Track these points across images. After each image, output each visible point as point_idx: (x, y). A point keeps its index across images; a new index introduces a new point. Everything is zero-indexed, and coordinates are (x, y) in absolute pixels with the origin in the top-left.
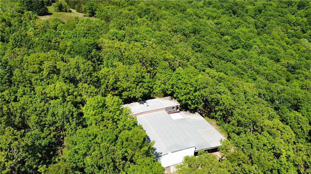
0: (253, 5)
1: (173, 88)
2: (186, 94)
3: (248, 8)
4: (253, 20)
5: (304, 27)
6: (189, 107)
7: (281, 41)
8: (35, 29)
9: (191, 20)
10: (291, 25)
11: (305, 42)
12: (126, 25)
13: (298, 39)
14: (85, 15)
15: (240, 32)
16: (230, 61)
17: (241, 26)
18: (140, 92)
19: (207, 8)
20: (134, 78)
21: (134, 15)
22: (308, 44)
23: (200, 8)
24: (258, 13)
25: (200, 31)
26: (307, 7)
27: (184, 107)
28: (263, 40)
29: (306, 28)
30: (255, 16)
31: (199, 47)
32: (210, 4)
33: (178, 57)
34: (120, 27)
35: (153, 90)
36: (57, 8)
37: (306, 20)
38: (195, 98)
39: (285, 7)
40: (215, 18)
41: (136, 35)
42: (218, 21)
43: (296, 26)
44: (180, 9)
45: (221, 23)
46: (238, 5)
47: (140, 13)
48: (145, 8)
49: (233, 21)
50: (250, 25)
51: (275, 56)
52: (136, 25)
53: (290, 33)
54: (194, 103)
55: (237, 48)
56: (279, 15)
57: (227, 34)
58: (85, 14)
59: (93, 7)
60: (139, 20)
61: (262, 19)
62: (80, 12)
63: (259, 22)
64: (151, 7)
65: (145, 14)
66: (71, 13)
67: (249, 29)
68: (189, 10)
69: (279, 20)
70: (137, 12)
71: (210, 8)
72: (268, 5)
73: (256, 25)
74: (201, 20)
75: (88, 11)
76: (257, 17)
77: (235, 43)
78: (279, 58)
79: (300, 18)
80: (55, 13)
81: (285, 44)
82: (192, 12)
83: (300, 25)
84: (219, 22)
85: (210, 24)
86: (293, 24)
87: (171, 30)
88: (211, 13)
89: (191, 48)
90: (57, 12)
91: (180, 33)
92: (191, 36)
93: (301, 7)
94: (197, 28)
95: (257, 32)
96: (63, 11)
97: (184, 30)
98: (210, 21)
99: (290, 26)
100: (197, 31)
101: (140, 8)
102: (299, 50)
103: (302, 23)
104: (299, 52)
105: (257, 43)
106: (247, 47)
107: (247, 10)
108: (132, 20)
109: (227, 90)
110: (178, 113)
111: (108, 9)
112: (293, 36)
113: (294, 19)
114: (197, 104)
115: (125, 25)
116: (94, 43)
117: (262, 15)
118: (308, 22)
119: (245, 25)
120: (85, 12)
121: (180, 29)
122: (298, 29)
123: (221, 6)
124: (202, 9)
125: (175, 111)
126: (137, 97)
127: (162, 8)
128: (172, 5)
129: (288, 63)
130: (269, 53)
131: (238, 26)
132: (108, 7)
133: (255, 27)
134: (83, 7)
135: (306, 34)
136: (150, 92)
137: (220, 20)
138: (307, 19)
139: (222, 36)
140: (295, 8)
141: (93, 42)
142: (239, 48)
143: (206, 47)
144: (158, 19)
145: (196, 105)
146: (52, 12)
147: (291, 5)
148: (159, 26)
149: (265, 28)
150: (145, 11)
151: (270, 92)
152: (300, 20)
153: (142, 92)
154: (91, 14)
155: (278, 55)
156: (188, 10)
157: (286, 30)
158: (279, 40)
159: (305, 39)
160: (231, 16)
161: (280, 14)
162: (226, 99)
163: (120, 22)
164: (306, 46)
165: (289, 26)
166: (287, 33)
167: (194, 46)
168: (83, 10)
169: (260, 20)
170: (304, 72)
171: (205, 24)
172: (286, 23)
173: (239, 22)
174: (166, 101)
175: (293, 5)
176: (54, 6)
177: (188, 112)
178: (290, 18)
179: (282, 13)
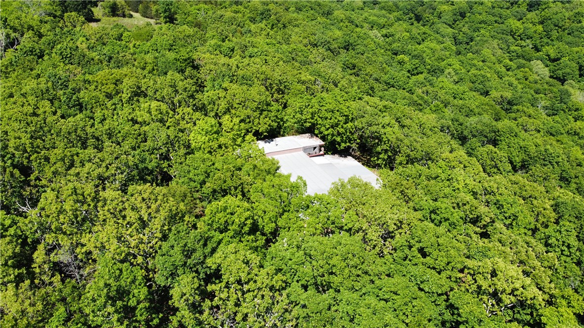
0: (451, 4)
1: (312, 119)
2: (332, 127)
3: (442, 10)
4: (450, 30)
5: (538, 42)
6: (337, 146)
7: (497, 65)
8: (87, 40)
9: (340, 29)
10: (515, 39)
11: (539, 66)
12: (233, 36)
13: (526, 62)
14: (158, 21)
15: (426, 49)
16: (404, 89)
17: (429, 39)
18: (266, 124)
19: (369, 11)
20: (256, 103)
21: (244, 20)
22: (543, 69)
23: (356, 11)
24: (460, 18)
25: (355, 46)
26: (544, 7)
27: (331, 148)
28: (465, 62)
29: (540, 42)
30: (453, 24)
31: (354, 69)
32: (374, 4)
33: (319, 79)
34: (223, 39)
35: (283, 124)
36: (107, 10)
37: (542, 29)
38: (346, 131)
39: (505, 6)
40: (384, 27)
41: (251, 49)
42: (388, 31)
43: (524, 40)
44: (321, 11)
45: (393, 35)
46: (424, 5)
47: (252, 18)
48: (261, 8)
49: (415, 31)
50: (445, 39)
51: (481, 86)
52: (249, 35)
53: (513, 52)
54: (346, 140)
55: (418, 74)
56: (496, 22)
57: (403, 53)
58: (156, 20)
59: (170, 7)
60: (253, 27)
61: (465, 29)
62: (147, 17)
63: (461, 33)
64: (271, 6)
65: (262, 19)
66: (132, 19)
67: (443, 45)
68: (338, 13)
69: (496, 29)
70: (249, 15)
71: (375, 11)
72: (476, 3)
73: (455, 40)
74: (358, 30)
75: (162, 15)
76: (458, 25)
77: (414, 65)
78: (488, 89)
79: (531, 25)
80: (105, 19)
81: (504, 69)
82: (343, 15)
83: (531, 38)
84: (389, 33)
85: (374, 37)
86: (519, 36)
87: (308, 43)
88: (375, 18)
89: (340, 69)
90: (108, 16)
91: (323, 47)
92: (342, 53)
93: (534, 6)
94: (350, 41)
95: (455, 49)
96: (118, 16)
97: (329, 42)
98: (374, 31)
99: (514, 41)
100: (351, 45)
101: (253, 9)
102: (526, 79)
103: (535, 35)
104: (527, 82)
105: (454, 67)
106: (435, 71)
107: (441, 13)
108: (242, 27)
109: (393, 121)
110: (322, 157)
111: (198, 10)
112: (518, 57)
113: (520, 27)
114: (349, 142)
115: (231, 35)
116: (189, 58)
117: (466, 22)
118: (545, 33)
119: (436, 39)
120: (157, 16)
121: (323, 41)
122: (528, 46)
123: (394, 7)
124: (361, 12)
125: (317, 154)
126: (260, 131)
127: (289, 10)
128: (308, 4)
129: (501, 97)
130: (472, 82)
131: (423, 41)
132: (197, 7)
133: (454, 43)
134: (154, 8)
135: (541, 53)
136: (279, 127)
137: (391, 30)
138: (543, 27)
139: (393, 56)
140: (524, 9)
141: (187, 56)
142: (422, 73)
143: (364, 68)
144: (285, 27)
145: (348, 144)
146: (99, 17)
147: (516, 3)
148: (287, 36)
149: (472, 43)
150: (262, 14)
151: (459, 124)
152: (532, 28)
153: (268, 123)
154: (168, 19)
155: (487, 84)
156: (336, 13)
157: (507, 48)
158: (494, 64)
159: (539, 62)
160: (412, 24)
161: (497, 18)
162: (392, 133)
163: (223, 31)
164: (540, 73)
165: (512, 40)
166: (508, 52)
167: (345, 67)
168: (154, 13)
169: (463, 30)
170: (525, 109)
171: (365, 36)
172: (507, 35)
173: (424, 33)
174: (303, 139)
175: (519, 4)
176: (101, 6)
177: (336, 156)
178: (513, 26)
179: (501, 18)
